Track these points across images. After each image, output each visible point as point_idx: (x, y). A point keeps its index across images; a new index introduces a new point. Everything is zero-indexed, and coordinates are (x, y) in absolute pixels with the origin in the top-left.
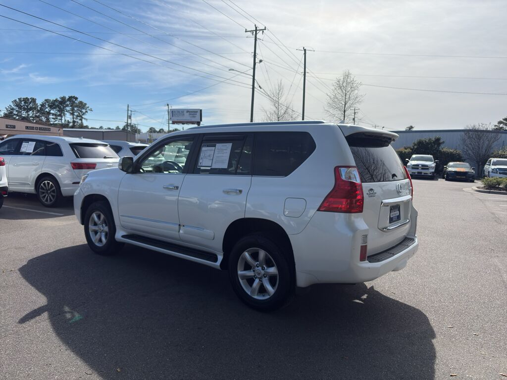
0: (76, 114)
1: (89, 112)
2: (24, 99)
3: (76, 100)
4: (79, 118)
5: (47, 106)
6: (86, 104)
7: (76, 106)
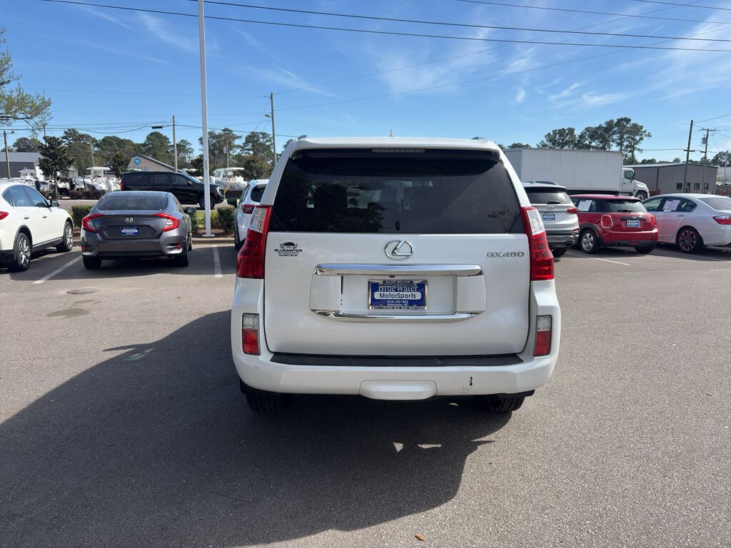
0: (625, 144)
1: (645, 138)
2: (559, 130)
3: (627, 123)
4: (629, 149)
5: (587, 137)
6: (642, 127)
7: (627, 133)
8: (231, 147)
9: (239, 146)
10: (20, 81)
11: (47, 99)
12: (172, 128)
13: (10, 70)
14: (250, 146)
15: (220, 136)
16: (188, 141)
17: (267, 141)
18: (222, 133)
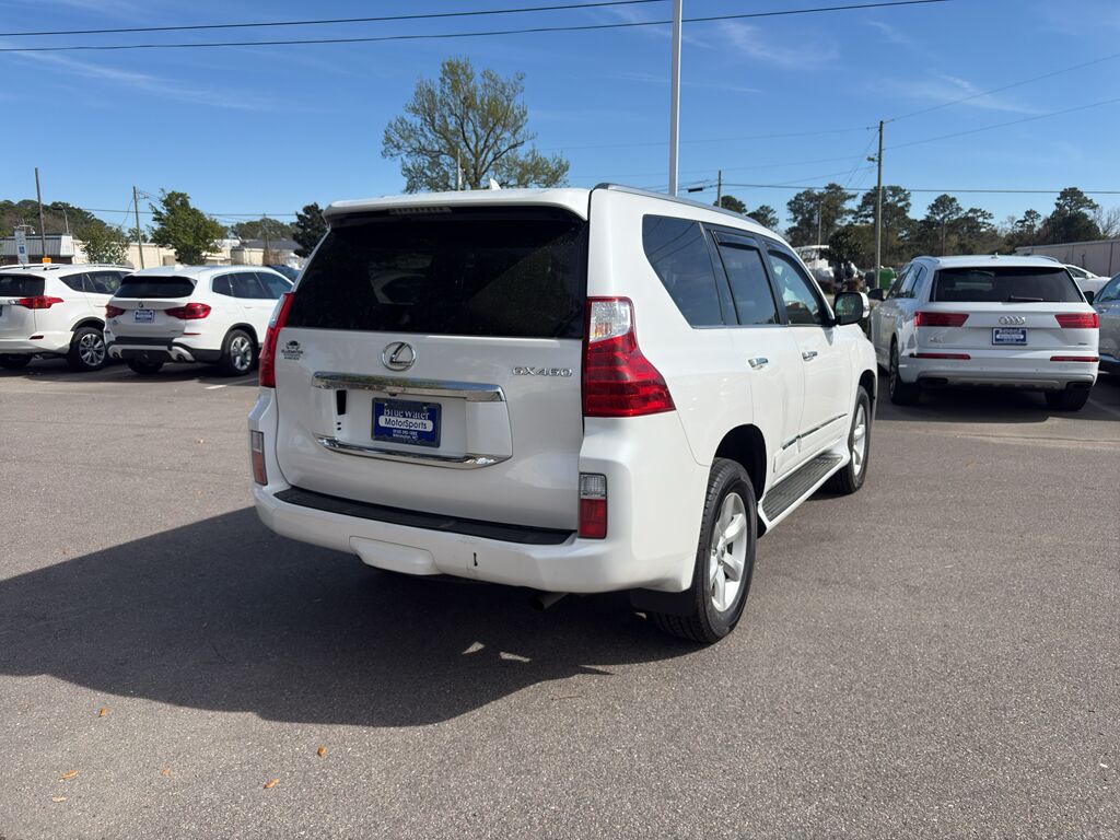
8: (840, 213)
9: (851, 212)
10: (534, 141)
11: (564, 162)
12: (716, 189)
13: (524, 128)
14: (870, 210)
15: (821, 196)
16: (772, 208)
17: (900, 201)
18: (825, 191)
